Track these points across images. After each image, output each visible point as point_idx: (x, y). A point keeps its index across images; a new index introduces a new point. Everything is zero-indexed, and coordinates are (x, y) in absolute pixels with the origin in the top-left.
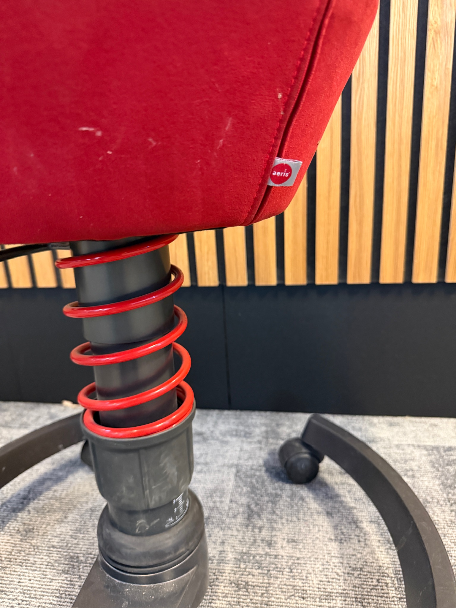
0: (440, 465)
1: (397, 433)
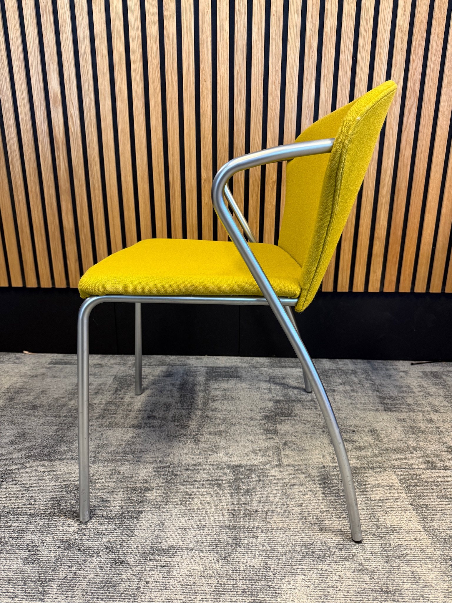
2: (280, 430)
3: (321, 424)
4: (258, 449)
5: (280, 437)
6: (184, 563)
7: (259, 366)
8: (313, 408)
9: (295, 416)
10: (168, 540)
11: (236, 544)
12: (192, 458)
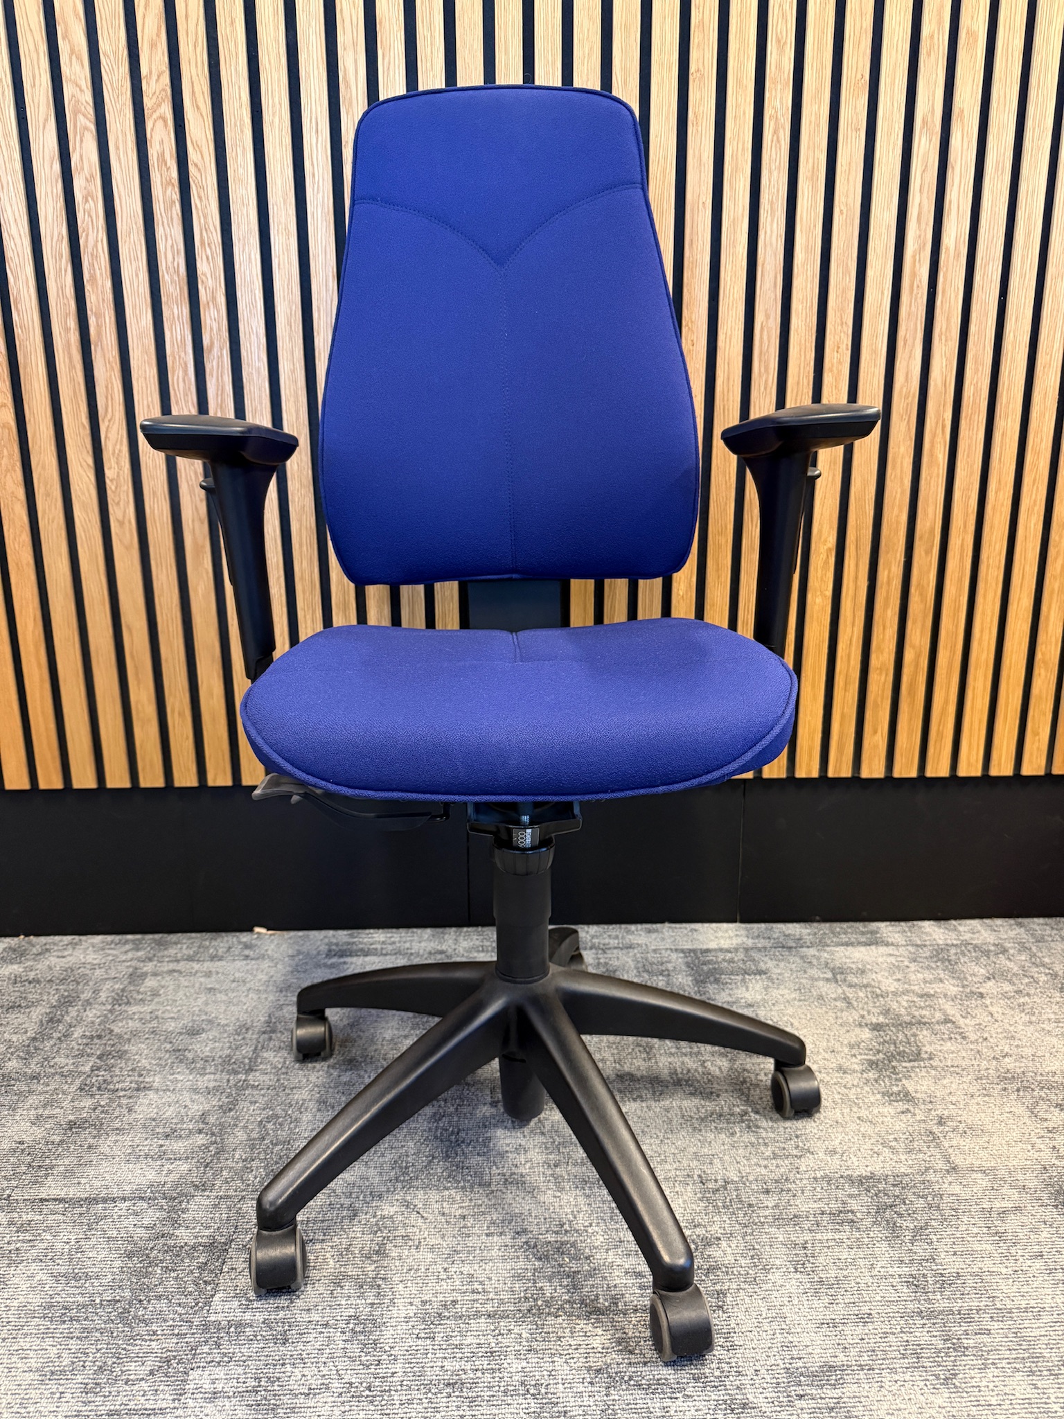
0: (695, 965)
1: (655, 939)
2: (916, 1092)
3: (990, 1071)
4: (891, 1137)
5: (922, 1107)
6: (871, 1399)
7: (794, 945)
8: (957, 1036)
9: (931, 1059)
10: (810, 1350)
11: (954, 1348)
12: (766, 1167)
